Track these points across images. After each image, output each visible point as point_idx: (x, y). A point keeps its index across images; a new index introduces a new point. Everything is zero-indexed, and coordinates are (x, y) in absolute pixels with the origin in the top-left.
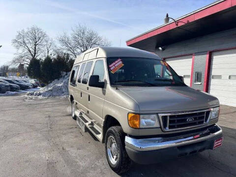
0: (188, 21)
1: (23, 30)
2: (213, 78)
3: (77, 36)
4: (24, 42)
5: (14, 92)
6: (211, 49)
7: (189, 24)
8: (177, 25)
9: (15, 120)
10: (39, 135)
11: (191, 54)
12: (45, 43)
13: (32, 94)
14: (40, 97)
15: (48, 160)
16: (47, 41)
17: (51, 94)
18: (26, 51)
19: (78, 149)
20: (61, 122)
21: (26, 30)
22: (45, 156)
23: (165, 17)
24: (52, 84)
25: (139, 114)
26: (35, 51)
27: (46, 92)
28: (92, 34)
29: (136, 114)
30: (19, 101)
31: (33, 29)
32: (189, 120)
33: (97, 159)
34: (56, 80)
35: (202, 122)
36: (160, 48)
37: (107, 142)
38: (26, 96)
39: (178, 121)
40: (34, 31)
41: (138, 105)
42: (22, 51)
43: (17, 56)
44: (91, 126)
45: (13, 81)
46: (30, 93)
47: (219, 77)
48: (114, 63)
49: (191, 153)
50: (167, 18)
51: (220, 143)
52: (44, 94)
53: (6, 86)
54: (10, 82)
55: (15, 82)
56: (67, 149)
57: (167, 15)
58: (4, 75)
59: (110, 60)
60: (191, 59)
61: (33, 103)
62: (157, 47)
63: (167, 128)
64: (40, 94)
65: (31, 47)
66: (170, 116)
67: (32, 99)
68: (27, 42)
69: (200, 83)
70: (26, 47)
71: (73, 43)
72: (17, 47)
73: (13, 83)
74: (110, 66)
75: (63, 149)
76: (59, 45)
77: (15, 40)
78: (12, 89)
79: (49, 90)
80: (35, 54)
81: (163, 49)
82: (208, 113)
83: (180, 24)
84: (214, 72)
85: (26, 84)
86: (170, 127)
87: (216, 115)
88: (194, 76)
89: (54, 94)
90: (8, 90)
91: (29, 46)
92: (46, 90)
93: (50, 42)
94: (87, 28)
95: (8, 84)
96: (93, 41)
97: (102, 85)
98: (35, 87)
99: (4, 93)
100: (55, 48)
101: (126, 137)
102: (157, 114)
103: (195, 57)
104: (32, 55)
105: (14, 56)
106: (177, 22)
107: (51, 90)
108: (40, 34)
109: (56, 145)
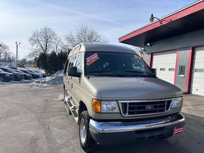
0: (171, 20)
1: (37, 30)
2: (195, 71)
3: (80, 35)
4: (38, 40)
5: (27, 81)
6: (194, 45)
7: (172, 22)
8: (162, 24)
9: (19, 102)
10: (34, 116)
11: (176, 50)
12: (54, 41)
13: (39, 82)
14: (45, 85)
15: (33, 136)
16: (56, 39)
17: (54, 83)
18: (39, 47)
19: (61, 129)
20: (54, 106)
21: (40, 31)
22: (32, 133)
23: (150, 17)
24: (55, 74)
25: (101, 100)
26: (46, 47)
27: (50, 80)
28: (93, 33)
29: (98, 100)
30: (28, 88)
31: (46, 29)
32: (149, 107)
33: (73, 138)
34: (59, 71)
35: (163, 110)
36: (148, 44)
37: (80, 124)
38: (34, 83)
39: (138, 108)
40: (46, 30)
41: (100, 92)
42: (36, 47)
43: (31, 51)
44: (73, 110)
45: (27, 71)
46: (37, 82)
47: (201, 70)
48: (91, 57)
49: (149, 138)
50: (152, 18)
51: (181, 131)
52: (48, 83)
53: (21, 75)
54: (25, 72)
55: (29, 72)
56: (51, 128)
57: (152, 15)
58: (23, 66)
59: (87, 54)
60: (176, 54)
61: (38, 89)
62: (146, 44)
63: (127, 114)
64: (45, 82)
65: (43, 43)
66: (130, 104)
67: (38, 86)
68: (40, 39)
69: (183, 76)
70: (39, 44)
71: (77, 40)
72: (32, 44)
73: (27, 73)
74: (87, 59)
75: (48, 128)
76: (65, 42)
77: (31, 38)
78: (26, 78)
79: (53, 79)
80: (46, 49)
81: (151, 45)
82: (169, 102)
83: (164, 23)
84: (196, 66)
85: (37, 74)
86: (130, 113)
87: (178, 104)
88: (178, 69)
89: (57, 82)
90: (23, 79)
91: (42, 43)
92: (50, 79)
93: (58, 39)
94: (89, 28)
95: (23, 73)
96: (93, 39)
97: (79, 75)
98: (44, 76)
99: (19, 80)
100: (62, 45)
101: (91, 120)
102: (117, 100)
103: (180, 52)
104: (44, 50)
105: (30, 51)
106: (161, 21)
107: (54, 79)
108: (50, 33)
109: (44, 124)
